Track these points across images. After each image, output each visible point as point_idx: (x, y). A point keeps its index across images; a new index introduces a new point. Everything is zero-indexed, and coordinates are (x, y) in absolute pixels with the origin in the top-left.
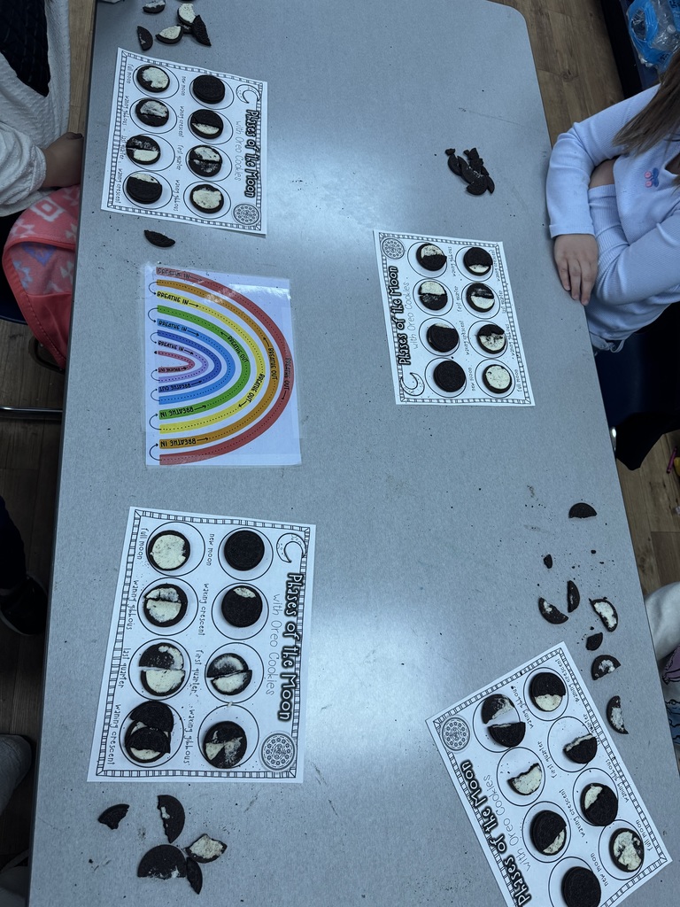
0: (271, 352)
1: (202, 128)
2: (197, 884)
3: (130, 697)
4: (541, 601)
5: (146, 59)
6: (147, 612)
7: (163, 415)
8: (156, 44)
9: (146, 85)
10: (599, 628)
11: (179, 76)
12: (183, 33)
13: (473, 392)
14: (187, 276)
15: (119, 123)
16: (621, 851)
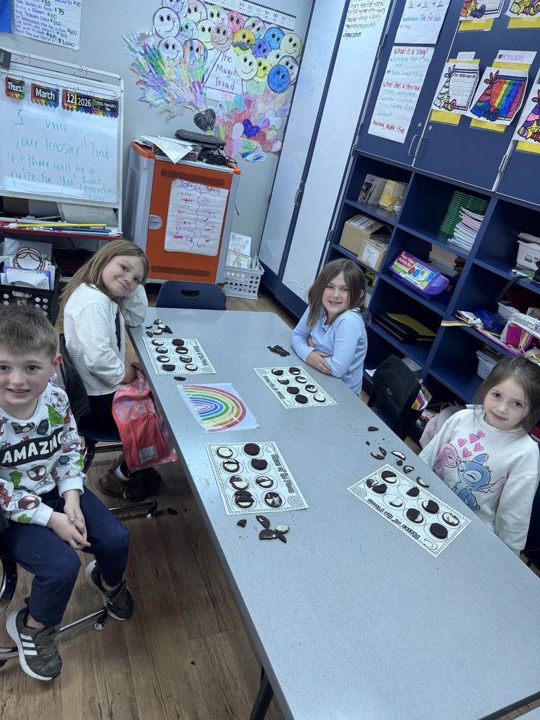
0: (233, 401)
1: (181, 351)
2: (284, 540)
3: (231, 492)
4: (372, 454)
5: (152, 339)
6: (225, 468)
7: (204, 420)
8: (154, 335)
9: (157, 344)
10: (399, 459)
11: (167, 342)
12: (162, 331)
13: (311, 403)
14: (194, 386)
15: (152, 354)
16: (448, 518)
